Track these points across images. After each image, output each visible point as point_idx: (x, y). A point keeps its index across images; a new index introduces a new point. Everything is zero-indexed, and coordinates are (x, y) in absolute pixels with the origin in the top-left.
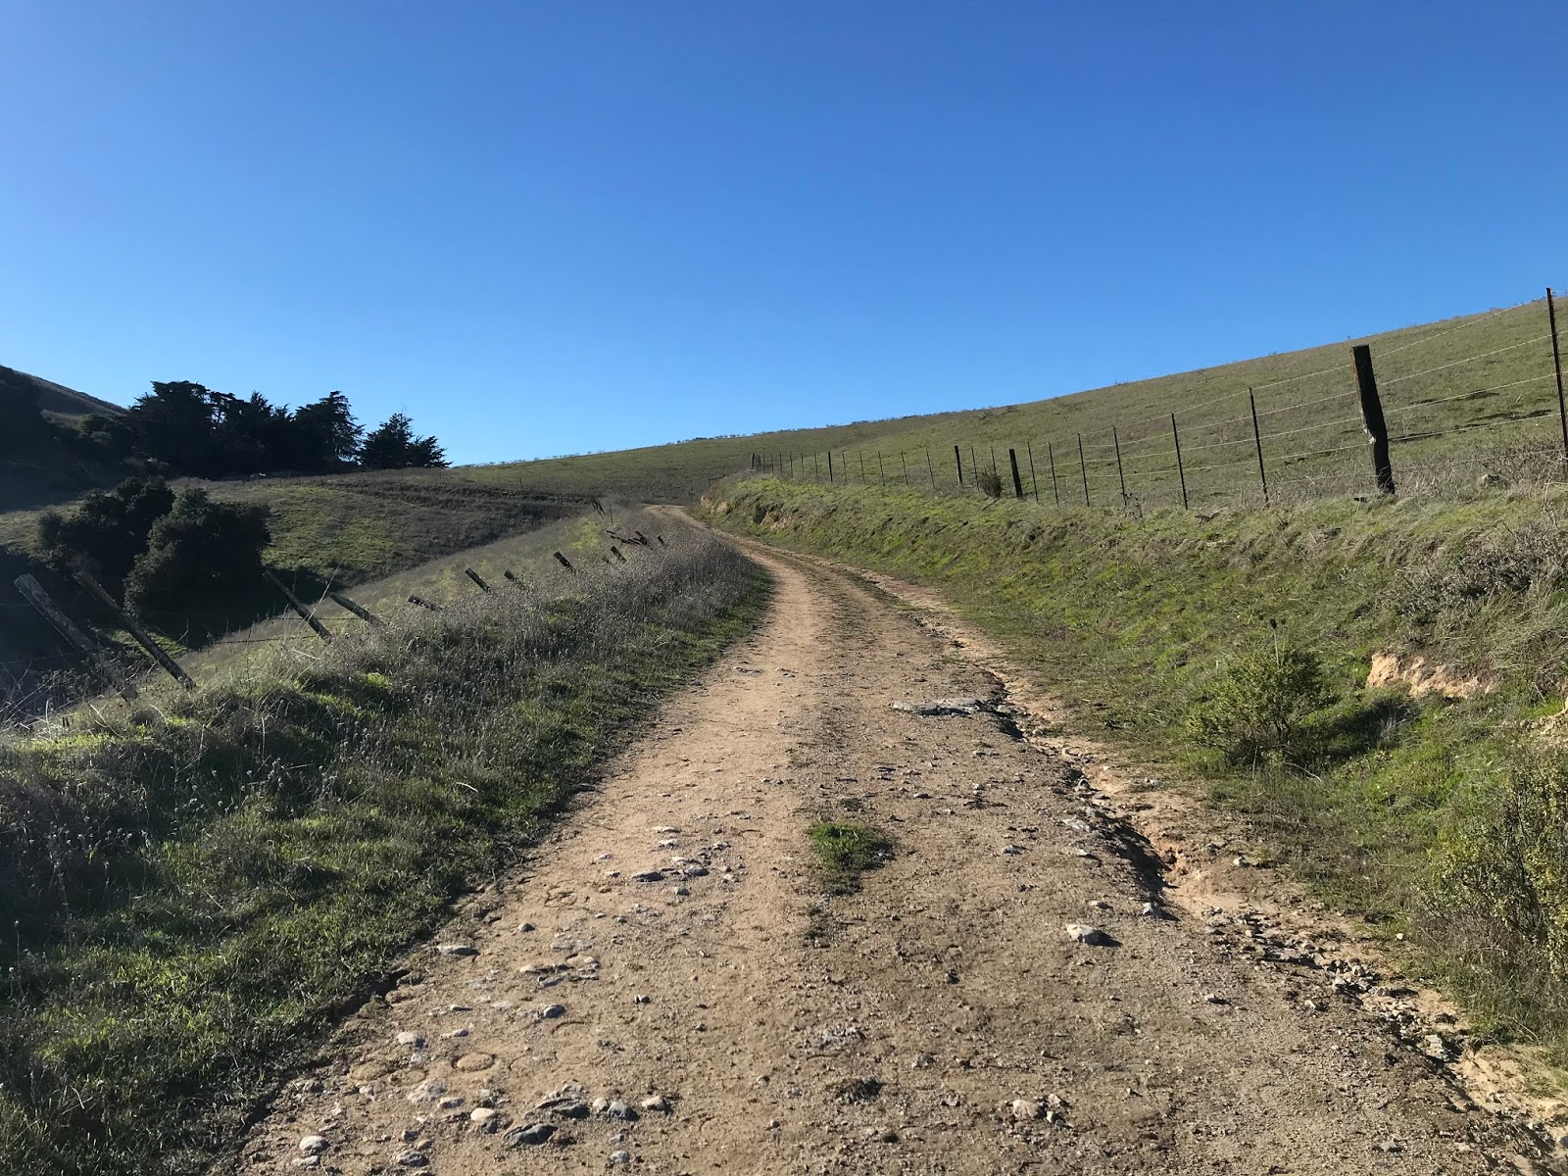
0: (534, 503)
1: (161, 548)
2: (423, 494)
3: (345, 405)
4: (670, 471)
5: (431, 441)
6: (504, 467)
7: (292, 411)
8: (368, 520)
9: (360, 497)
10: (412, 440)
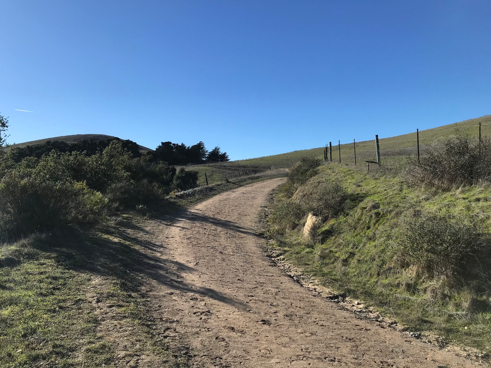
0: (255, 169)
1: (176, 181)
2: (229, 168)
3: (203, 145)
4: (288, 160)
5: (225, 153)
6: (247, 160)
7: (191, 146)
8: (217, 174)
9: (215, 169)
10: (220, 154)
